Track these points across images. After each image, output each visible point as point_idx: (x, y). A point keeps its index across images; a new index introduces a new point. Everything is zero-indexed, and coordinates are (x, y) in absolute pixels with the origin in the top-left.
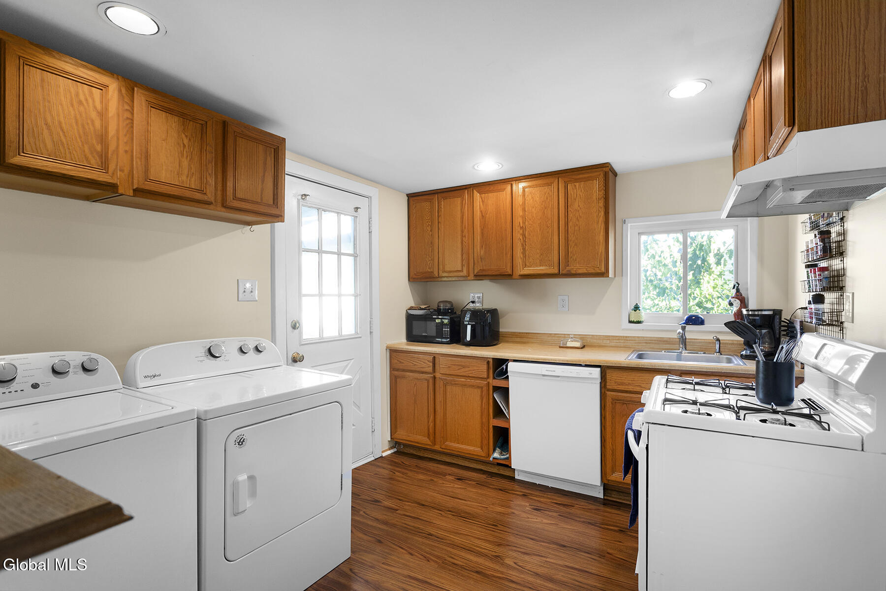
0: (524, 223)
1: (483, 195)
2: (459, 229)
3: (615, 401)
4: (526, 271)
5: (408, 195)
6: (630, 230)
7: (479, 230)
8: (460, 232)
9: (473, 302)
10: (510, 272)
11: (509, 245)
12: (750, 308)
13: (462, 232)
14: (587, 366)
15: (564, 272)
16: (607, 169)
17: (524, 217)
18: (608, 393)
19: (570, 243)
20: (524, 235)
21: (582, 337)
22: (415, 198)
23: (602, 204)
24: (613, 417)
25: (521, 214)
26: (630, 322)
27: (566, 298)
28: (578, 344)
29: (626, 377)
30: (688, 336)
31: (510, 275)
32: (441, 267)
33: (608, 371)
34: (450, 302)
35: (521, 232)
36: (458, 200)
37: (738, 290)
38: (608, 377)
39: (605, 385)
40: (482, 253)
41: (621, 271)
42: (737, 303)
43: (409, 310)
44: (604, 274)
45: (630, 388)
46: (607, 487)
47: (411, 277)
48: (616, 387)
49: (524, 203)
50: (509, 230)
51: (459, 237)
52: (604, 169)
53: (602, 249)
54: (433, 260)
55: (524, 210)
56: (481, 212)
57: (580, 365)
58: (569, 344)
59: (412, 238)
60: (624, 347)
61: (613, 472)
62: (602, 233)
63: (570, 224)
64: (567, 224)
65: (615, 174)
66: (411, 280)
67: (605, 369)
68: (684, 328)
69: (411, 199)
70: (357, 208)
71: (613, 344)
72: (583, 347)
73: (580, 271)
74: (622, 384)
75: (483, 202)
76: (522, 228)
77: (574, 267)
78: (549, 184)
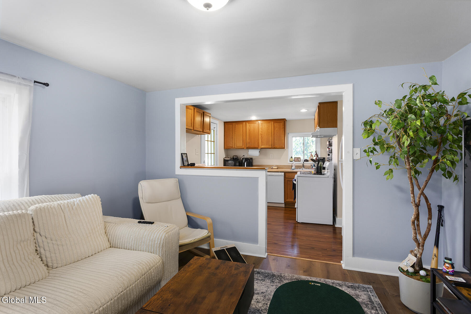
0: (262, 133)
1: (249, 124)
2: (242, 134)
3: (288, 181)
4: (263, 147)
5: (224, 122)
6: (290, 136)
7: (248, 135)
8: (242, 135)
9: (244, 156)
10: (257, 147)
11: (257, 139)
12: (319, 157)
13: (243, 135)
14: (280, 172)
15: (273, 147)
16: (285, 120)
17: (262, 132)
18: (286, 179)
19: (275, 139)
20: (262, 137)
21: (277, 166)
22: (227, 123)
23: (283, 129)
24: (287, 185)
25: (261, 130)
26: (290, 161)
27: (272, 154)
28: (276, 168)
29: (290, 174)
30: (305, 165)
31: (257, 148)
32: (235, 145)
33: (286, 173)
34: (237, 156)
35: (261, 136)
36: (241, 125)
37: (316, 153)
38: (286, 175)
39: (285, 177)
40: (249, 141)
41: (288, 148)
42: (316, 156)
43: (225, 158)
44: (284, 148)
45: (291, 177)
46: (286, 203)
47: (225, 148)
48: (288, 177)
49: (262, 128)
50: (257, 135)
51: (242, 136)
52: (284, 120)
53: (283, 141)
54: (233, 143)
55: (262, 129)
56: (249, 129)
57: (279, 172)
58: (274, 168)
59: (226, 136)
60: (289, 168)
61: (287, 199)
62: (284, 137)
63: (275, 134)
64: (274, 134)
65: (286, 121)
66: (225, 149)
67: (285, 173)
68: (303, 162)
69: (225, 124)
70: (214, 128)
71: (285, 167)
72: (278, 169)
73: (278, 147)
74: (290, 176)
75: (249, 126)
76: (261, 135)
77: (276, 146)
78: (269, 123)
